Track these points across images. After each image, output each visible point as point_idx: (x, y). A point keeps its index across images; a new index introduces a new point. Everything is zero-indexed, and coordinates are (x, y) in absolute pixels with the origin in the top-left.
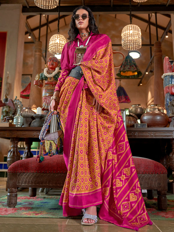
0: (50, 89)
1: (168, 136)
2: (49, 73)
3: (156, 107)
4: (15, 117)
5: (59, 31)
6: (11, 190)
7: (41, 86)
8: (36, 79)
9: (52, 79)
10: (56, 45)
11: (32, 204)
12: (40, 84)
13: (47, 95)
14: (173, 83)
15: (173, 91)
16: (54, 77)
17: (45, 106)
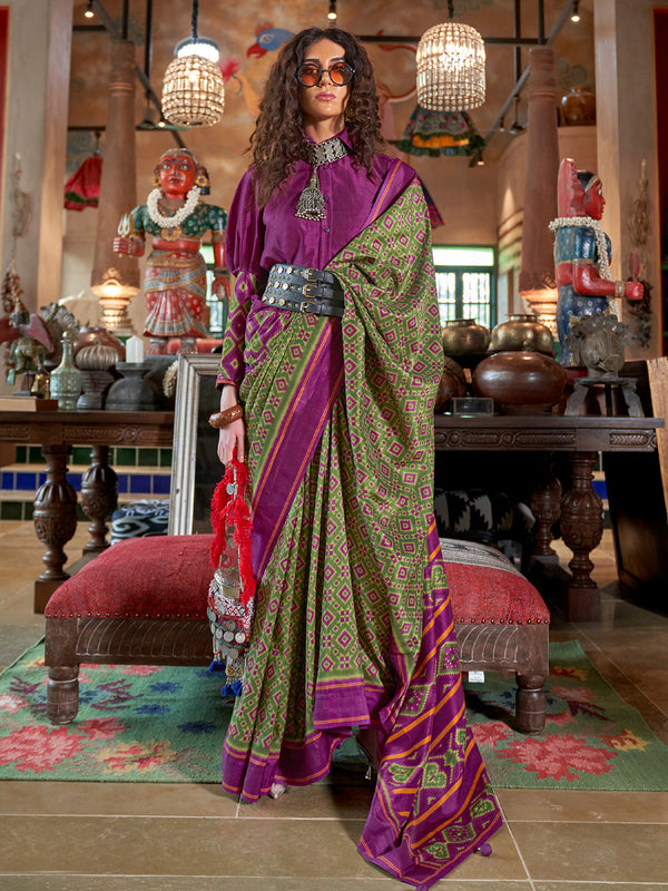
0: (169, 267)
1: (565, 443)
2: (164, 208)
3: (527, 324)
4: (53, 372)
6: (57, 671)
7: (139, 252)
8: (119, 232)
9: (175, 232)
10: (187, 96)
11: (124, 700)
12: (134, 247)
13: (162, 287)
14: (586, 254)
15: (586, 281)
16: (184, 225)
17: (154, 326)
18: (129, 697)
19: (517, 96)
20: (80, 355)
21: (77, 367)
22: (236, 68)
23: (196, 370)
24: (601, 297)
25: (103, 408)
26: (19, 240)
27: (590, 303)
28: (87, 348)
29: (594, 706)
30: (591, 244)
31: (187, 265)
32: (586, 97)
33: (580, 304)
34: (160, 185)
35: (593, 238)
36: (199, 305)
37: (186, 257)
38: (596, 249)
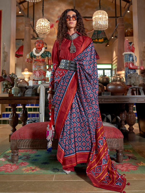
0: (38, 65)
2: (37, 52)
3: (118, 76)
4: (12, 88)
5: (43, 16)
6: (13, 151)
7: (31, 62)
8: (27, 57)
9: (39, 57)
10: (42, 28)
11: (29, 158)
12: (30, 61)
13: (37, 69)
14: (131, 60)
15: (131, 66)
16: (41, 55)
17: (35, 78)
18: (30, 158)
19: (116, 30)
20: (18, 85)
21: (18, 87)
22: (53, 25)
23: (44, 87)
24: (134, 69)
25: (24, 96)
26: (5, 63)
27: (132, 71)
28: (20, 83)
29: (134, 157)
30: (132, 58)
31: (42, 64)
32: (131, 30)
33: (130, 71)
34: (36, 47)
35: (132, 57)
36: (45, 73)
37: (42, 62)
38: (133, 59)
